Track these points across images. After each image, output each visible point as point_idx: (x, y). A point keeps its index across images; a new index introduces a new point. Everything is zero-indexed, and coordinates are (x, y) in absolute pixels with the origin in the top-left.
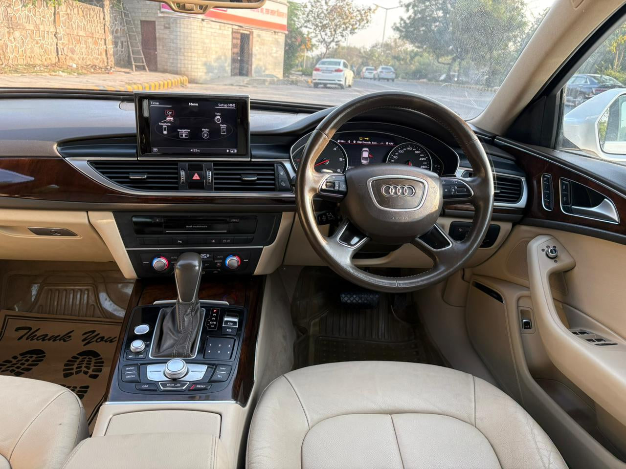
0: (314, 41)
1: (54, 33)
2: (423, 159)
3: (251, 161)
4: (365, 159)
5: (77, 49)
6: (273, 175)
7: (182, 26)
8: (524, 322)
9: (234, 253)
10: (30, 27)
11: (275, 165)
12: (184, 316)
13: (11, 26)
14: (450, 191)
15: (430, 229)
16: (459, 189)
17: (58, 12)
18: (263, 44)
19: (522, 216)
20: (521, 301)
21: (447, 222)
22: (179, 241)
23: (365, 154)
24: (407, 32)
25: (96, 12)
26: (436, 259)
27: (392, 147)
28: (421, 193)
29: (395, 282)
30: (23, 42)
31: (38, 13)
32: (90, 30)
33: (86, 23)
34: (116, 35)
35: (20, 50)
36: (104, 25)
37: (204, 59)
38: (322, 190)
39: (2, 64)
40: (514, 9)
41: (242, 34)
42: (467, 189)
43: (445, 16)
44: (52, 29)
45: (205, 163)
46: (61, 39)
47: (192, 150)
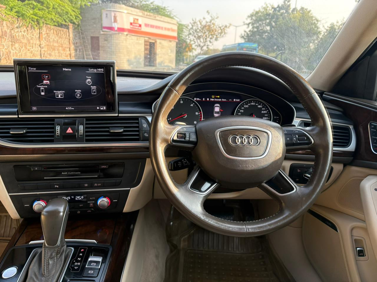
0: (193, 46)
1: (39, 45)
2: (264, 112)
3: (118, 116)
4: (217, 113)
5: (53, 54)
6: (138, 127)
7: (115, 39)
8: (358, 250)
9: (104, 195)
10: (25, 41)
11: (140, 119)
12: (48, 260)
13: (13, 41)
14: (291, 139)
15: (275, 175)
16: (299, 137)
17: (42, 33)
18: (163, 47)
19: (352, 158)
20: (354, 231)
21: (287, 164)
22: (56, 186)
23: (217, 109)
24: (248, 39)
25: (64, 31)
26: (281, 203)
27: (239, 103)
28: (266, 142)
29: (244, 227)
30: (20, 50)
31: (29, 33)
32: (60, 43)
33: (58, 39)
34: (76, 45)
35: (18, 55)
36: (69, 39)
37: (127, 57)
38: (173, 141)
39: (7, 63)
40: (312, 24)
41: (150, 43)
42: (308, 138)
43: (271, 29)
44: (38, 42)
45: (78, 119)
46: (43, 48)
47: (67, 108)
